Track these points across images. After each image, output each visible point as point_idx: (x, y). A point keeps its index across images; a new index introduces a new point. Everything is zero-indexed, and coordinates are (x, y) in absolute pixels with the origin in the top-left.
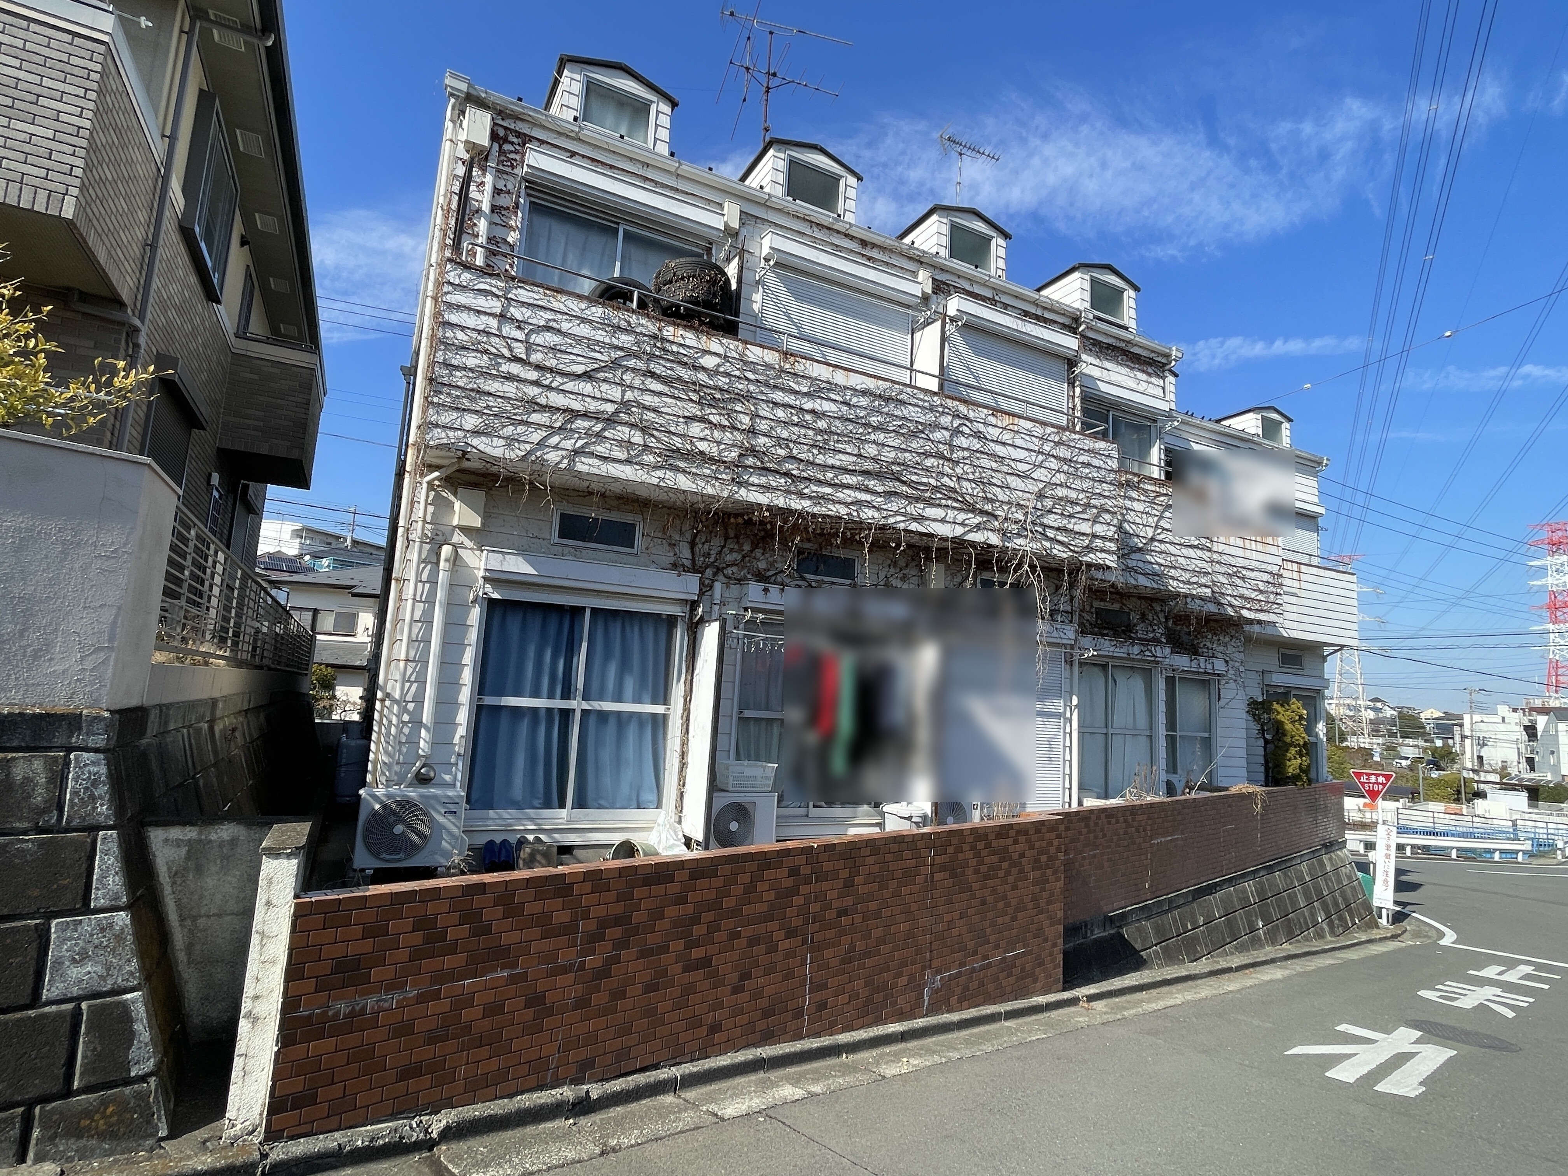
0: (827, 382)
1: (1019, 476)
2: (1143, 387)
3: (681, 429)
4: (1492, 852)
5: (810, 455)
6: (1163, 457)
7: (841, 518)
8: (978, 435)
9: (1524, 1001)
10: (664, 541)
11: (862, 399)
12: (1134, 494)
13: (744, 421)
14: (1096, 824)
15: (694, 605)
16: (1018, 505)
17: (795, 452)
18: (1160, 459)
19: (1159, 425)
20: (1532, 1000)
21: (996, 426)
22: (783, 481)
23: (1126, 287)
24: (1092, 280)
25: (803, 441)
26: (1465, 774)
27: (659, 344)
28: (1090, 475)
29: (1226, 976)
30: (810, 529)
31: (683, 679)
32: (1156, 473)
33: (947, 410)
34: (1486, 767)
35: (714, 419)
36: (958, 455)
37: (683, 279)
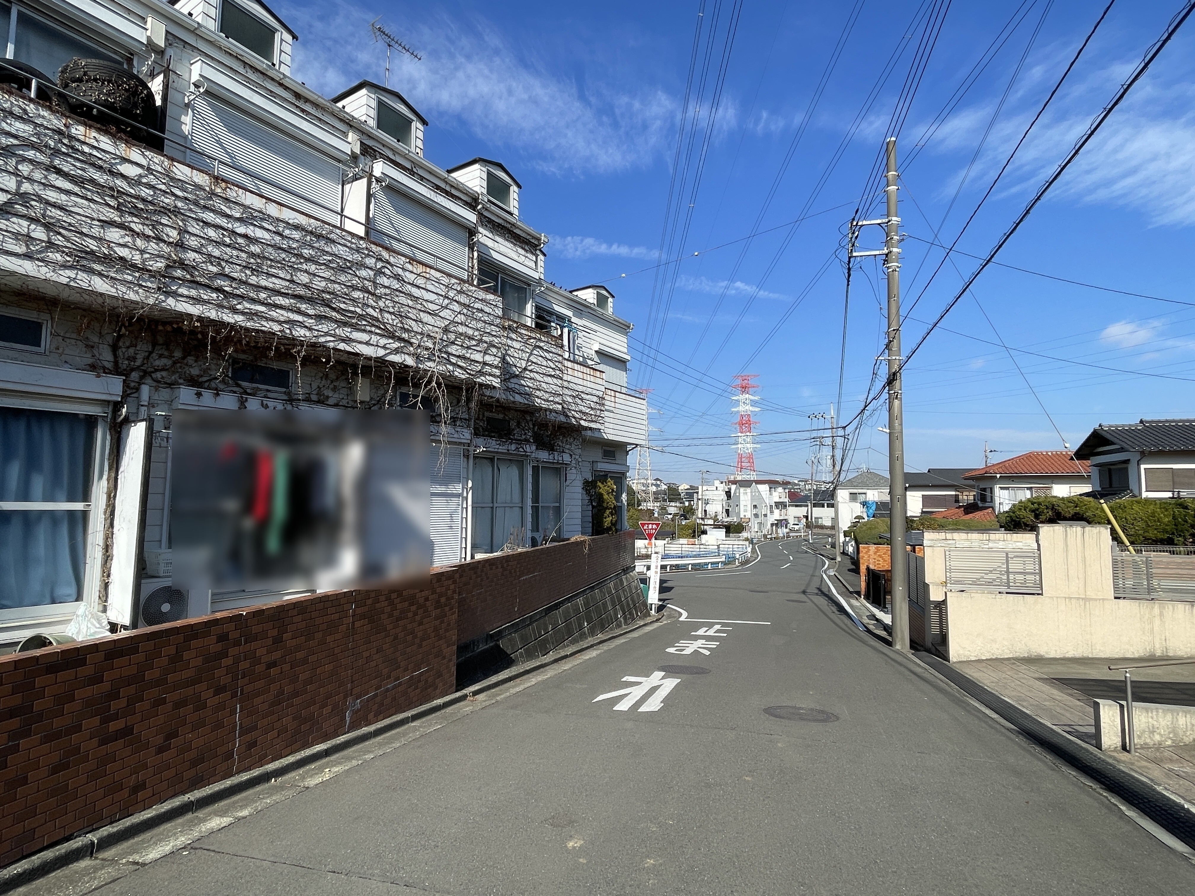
0: (260, 212)
1: (430, 313)
2: (522, 259)
3: (96, 231)
4: (707, 564)
5: (243, 275)
6: (534, 312)
7: (274, 334)
8: (397, 277)
9: (714, 645)
10: (79, 343)
11: (294, 232)
12: (514, 336)
13: (171, 234)
14: (482, 571)
15: (117, 406)
16: (429, 336)
17: (227, 270)
18: (532, 313)
19: (532, 288)
20: (718, 643)
21: (412, 272)
22: (214, 295)
23: (512, 184)
24: (488, 173)
25: (236, 261)
26: (698, 521)
27: (66, 141)
28: (482, 319)
29: (563, 661)
30: (244, 342)
31: (105, 477)
32: (529, 322)
33: (371, 253)
34: (708, 516)
35: (137, 228)
36: (380, 291)
37: (95, 80)
